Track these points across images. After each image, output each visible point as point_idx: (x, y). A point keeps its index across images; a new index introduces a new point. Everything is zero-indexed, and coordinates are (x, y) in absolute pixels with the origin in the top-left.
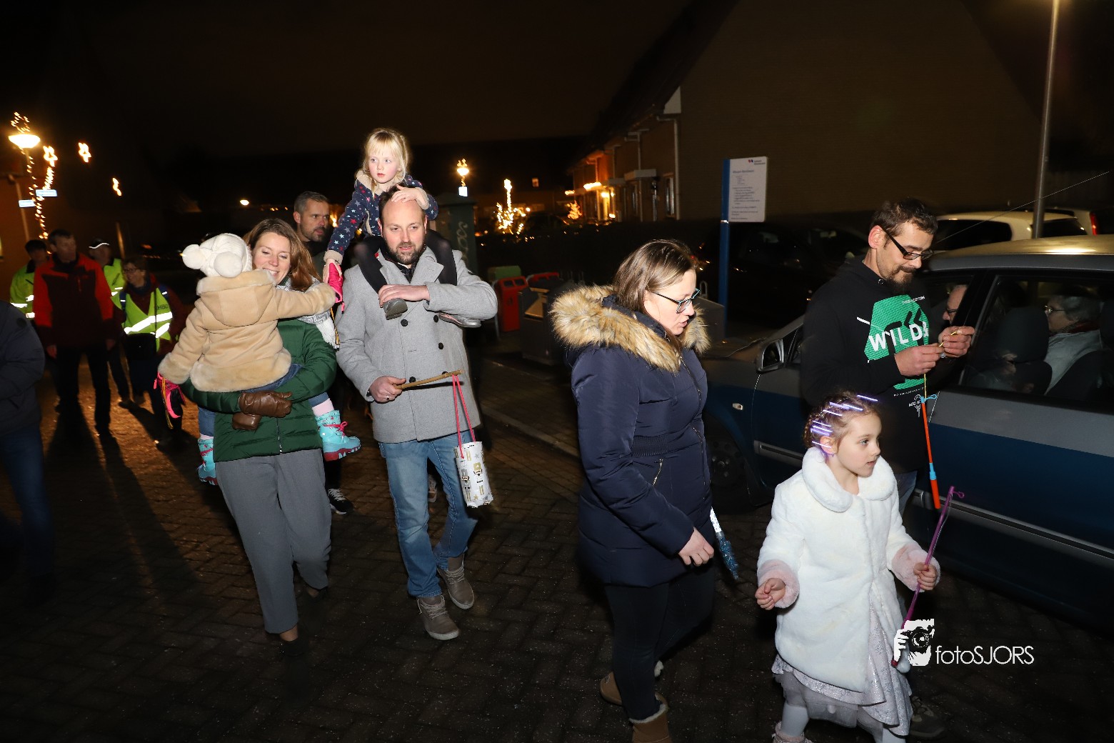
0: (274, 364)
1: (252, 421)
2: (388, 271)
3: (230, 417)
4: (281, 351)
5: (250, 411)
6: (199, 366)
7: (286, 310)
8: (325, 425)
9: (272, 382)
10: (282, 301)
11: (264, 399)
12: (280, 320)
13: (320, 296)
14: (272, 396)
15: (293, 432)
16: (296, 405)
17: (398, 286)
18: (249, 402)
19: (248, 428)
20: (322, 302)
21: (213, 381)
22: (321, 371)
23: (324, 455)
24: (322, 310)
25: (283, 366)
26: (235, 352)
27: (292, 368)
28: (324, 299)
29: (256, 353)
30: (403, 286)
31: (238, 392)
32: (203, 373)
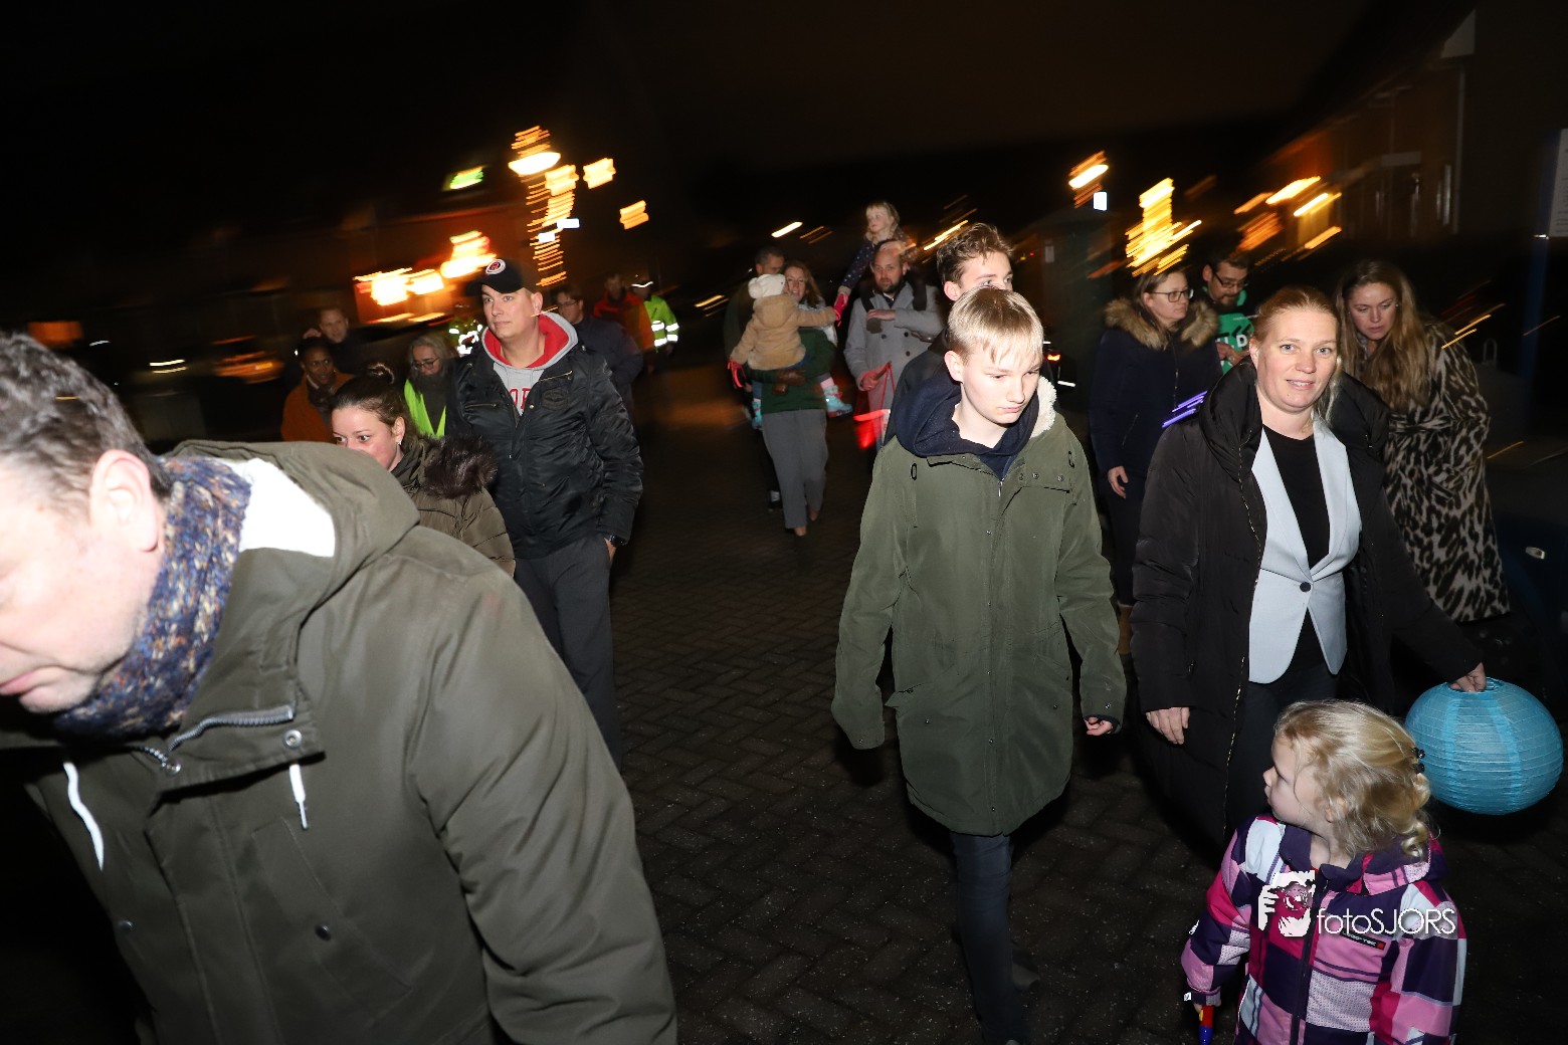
0: (795, 354)
1: (783, 388)
2: (877, 300)
3: (772, 386)
4: (799, 346)
5: (782, 382)
6: (752, 354)
7: (804, 321)
8: (829, 394)
9: (793, 365)
10: (799, 315)
11: (789, 375)
12: (800, 327)
13: (823, 315)
14: (797, 373)
15: (807, 397)
18: (780, 376)
19: (779, 393)
21: (760, 363)
23: (828, 416)
24: (827, 324)
25: (800, 356)
26: (772, 345)
27: (806, 357)
28: (828, 317)
29: (784, 346)
31: (775, 370)
32: (755, 358)
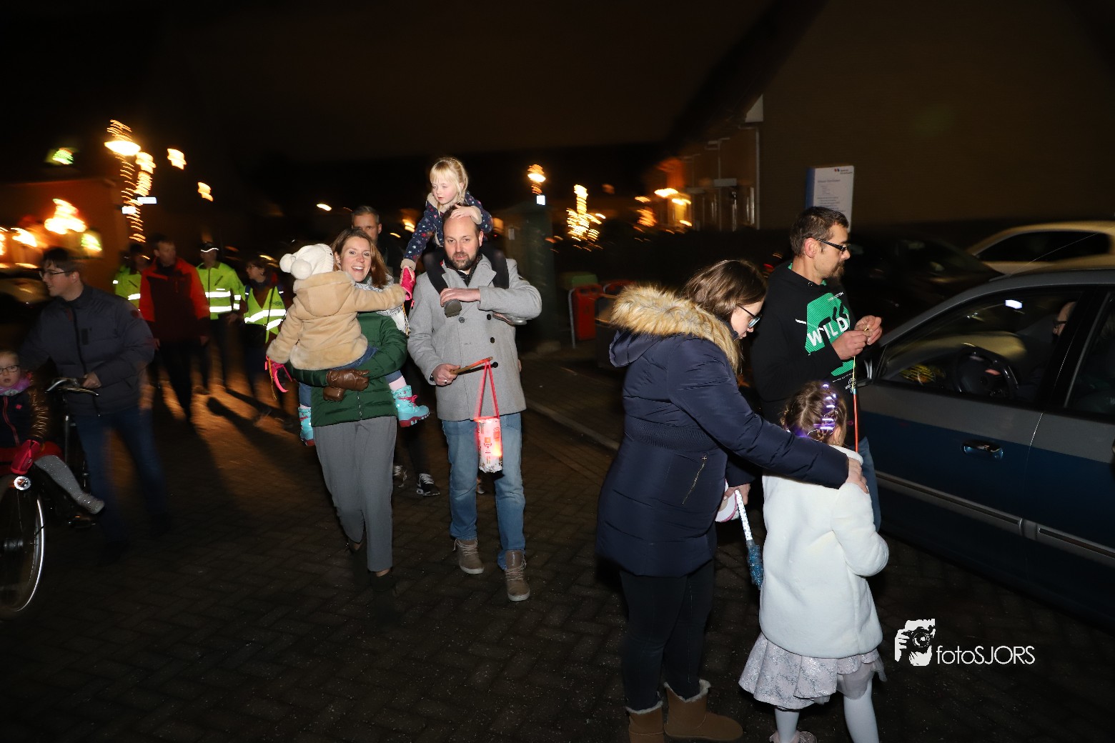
1: (338, 393)
2: (450, 277)
3: (321, 391)
4: (360, 337)
7: (363, 305)
8: (399, 397)
9: (351, 362)
10: (359, 297)
11: (347, 376)
12: (358, 312)
13: (392, 295)
15: (370, 403)
16: (373, 381)
17: (457, 290)
18: (334, 377)
20: (394, 300)
21: (306, 361)
22: (394, 353)
23: (399, 422)
24: (393, 306)
26: (322, 338)
27: (369, 351)
29: (339, 338)
30: (462, 289)
31: (326, 370)
